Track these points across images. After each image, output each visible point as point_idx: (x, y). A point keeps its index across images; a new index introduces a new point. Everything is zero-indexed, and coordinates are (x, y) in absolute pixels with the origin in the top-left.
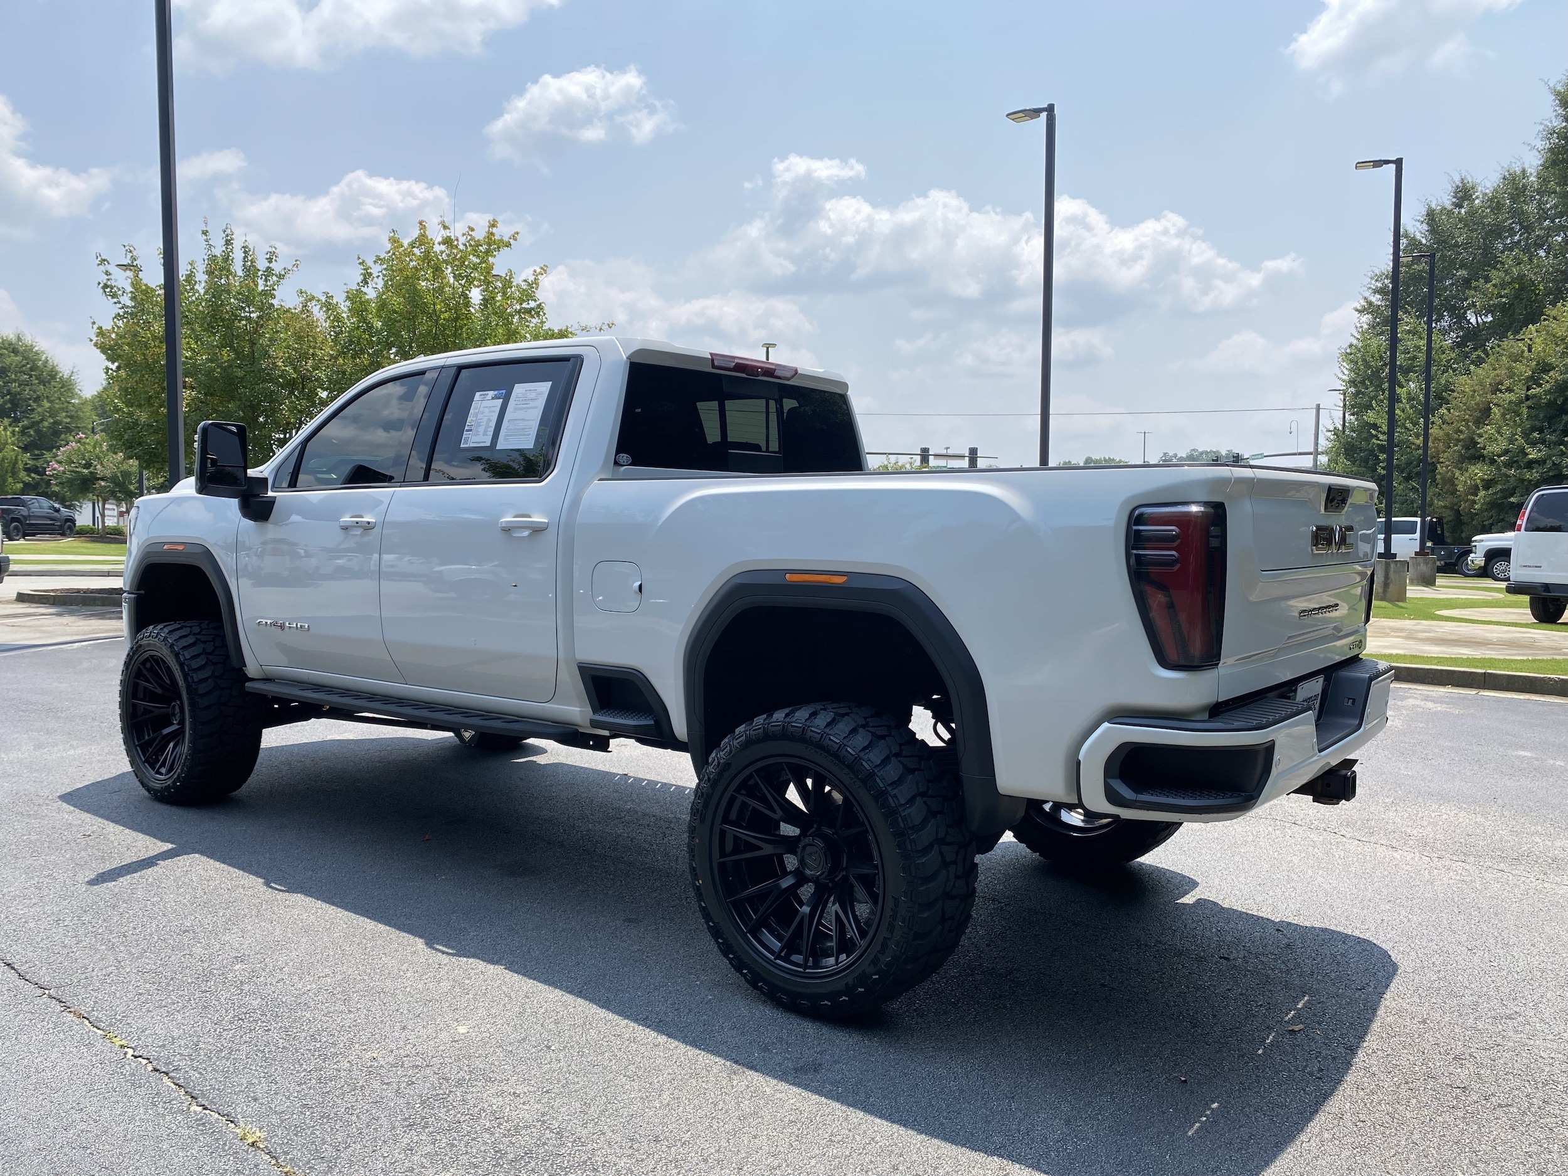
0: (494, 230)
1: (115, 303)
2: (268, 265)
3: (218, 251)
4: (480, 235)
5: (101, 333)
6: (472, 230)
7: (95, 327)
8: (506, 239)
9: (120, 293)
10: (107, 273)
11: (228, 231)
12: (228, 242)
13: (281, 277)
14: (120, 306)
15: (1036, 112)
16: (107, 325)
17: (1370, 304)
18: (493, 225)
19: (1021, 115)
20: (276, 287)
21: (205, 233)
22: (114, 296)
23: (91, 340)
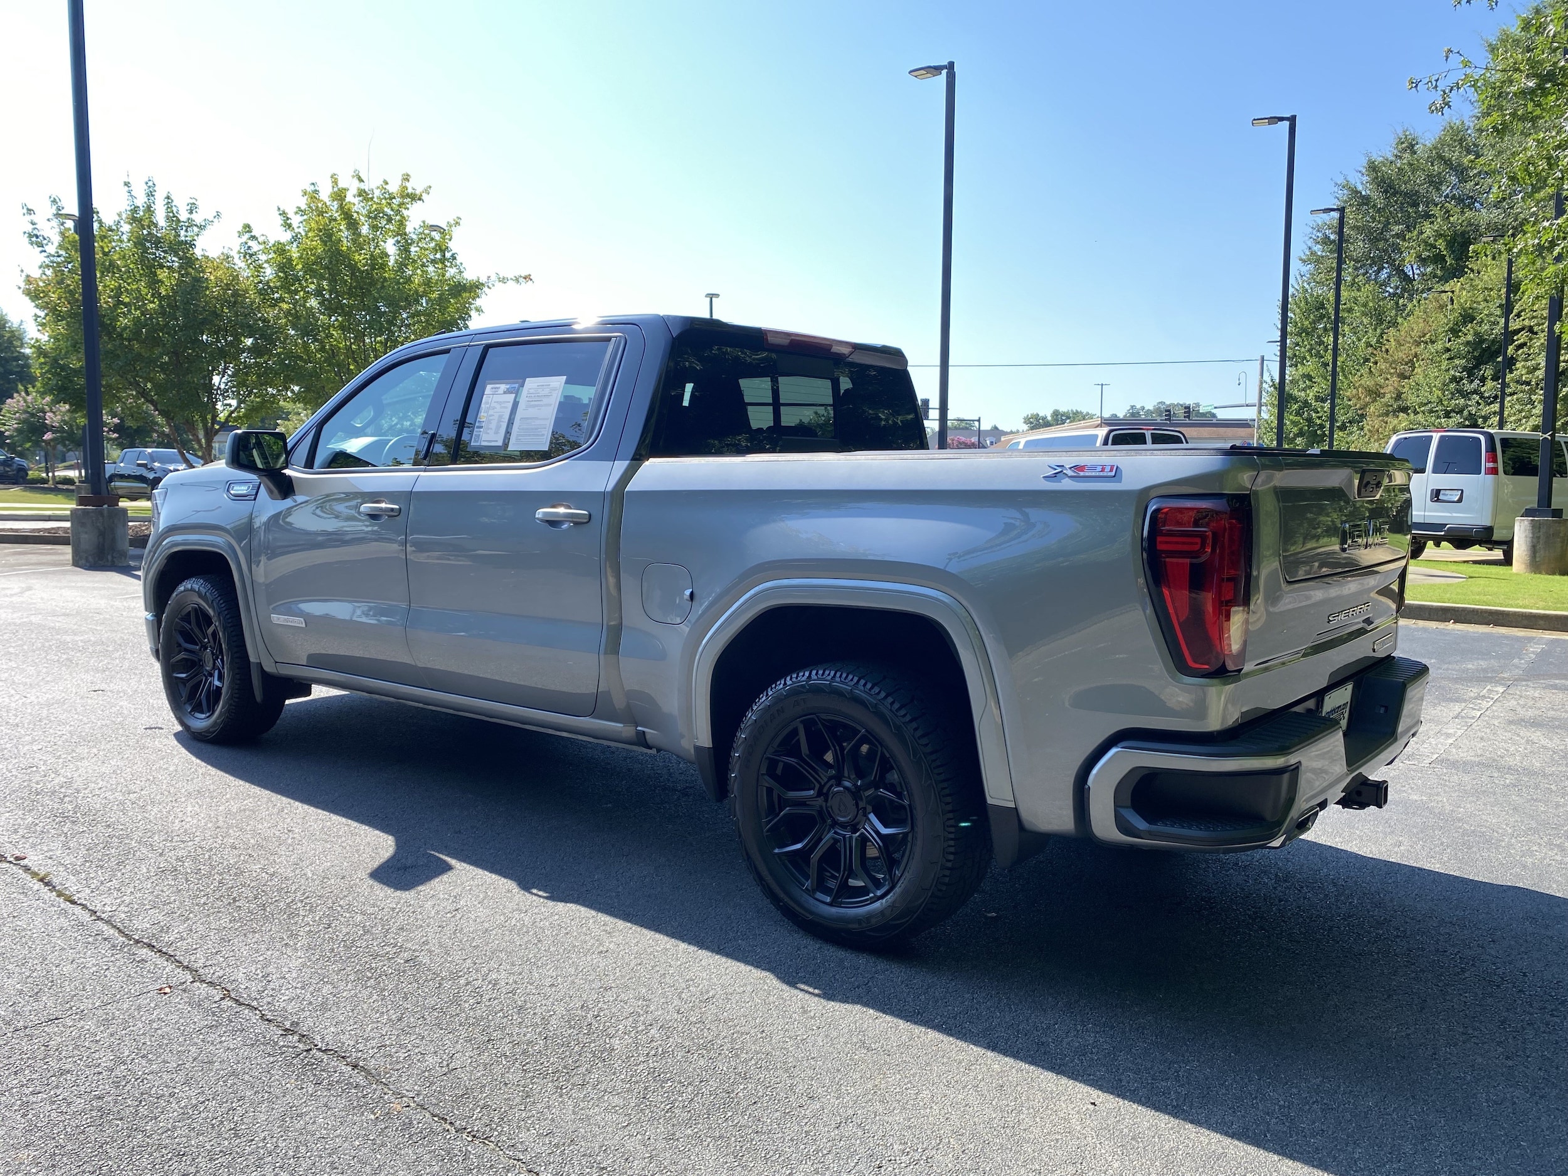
0: (408, 184)
1: (41, 252)
2: (189, 216)
3: (141, 201)
4: (394, 188)
5: (28, 280)
6: (387, 183)
7: (24, 275)
8: (418, 192)
9: (45, 242)
10: (33, 223)
11: (150, 184)
12: (150, 194)
13: (201, 227)
14: (45, 254)
15: (937, 69)
16: (36, 273)
17: (1313, 253)
18: (406, 178)
19: (923, 72)
20: (196, 238)
21: (127, 184)
22: (40, 245)
23: (20, 288)
